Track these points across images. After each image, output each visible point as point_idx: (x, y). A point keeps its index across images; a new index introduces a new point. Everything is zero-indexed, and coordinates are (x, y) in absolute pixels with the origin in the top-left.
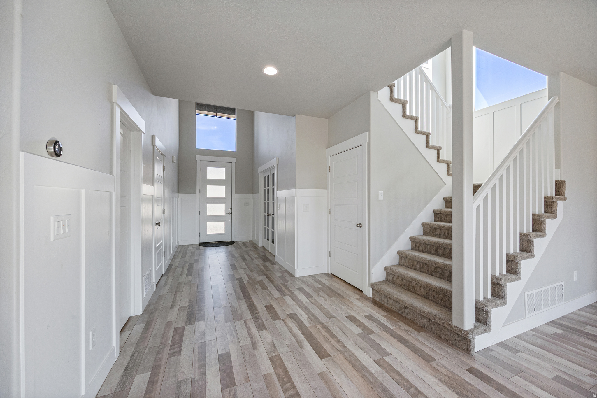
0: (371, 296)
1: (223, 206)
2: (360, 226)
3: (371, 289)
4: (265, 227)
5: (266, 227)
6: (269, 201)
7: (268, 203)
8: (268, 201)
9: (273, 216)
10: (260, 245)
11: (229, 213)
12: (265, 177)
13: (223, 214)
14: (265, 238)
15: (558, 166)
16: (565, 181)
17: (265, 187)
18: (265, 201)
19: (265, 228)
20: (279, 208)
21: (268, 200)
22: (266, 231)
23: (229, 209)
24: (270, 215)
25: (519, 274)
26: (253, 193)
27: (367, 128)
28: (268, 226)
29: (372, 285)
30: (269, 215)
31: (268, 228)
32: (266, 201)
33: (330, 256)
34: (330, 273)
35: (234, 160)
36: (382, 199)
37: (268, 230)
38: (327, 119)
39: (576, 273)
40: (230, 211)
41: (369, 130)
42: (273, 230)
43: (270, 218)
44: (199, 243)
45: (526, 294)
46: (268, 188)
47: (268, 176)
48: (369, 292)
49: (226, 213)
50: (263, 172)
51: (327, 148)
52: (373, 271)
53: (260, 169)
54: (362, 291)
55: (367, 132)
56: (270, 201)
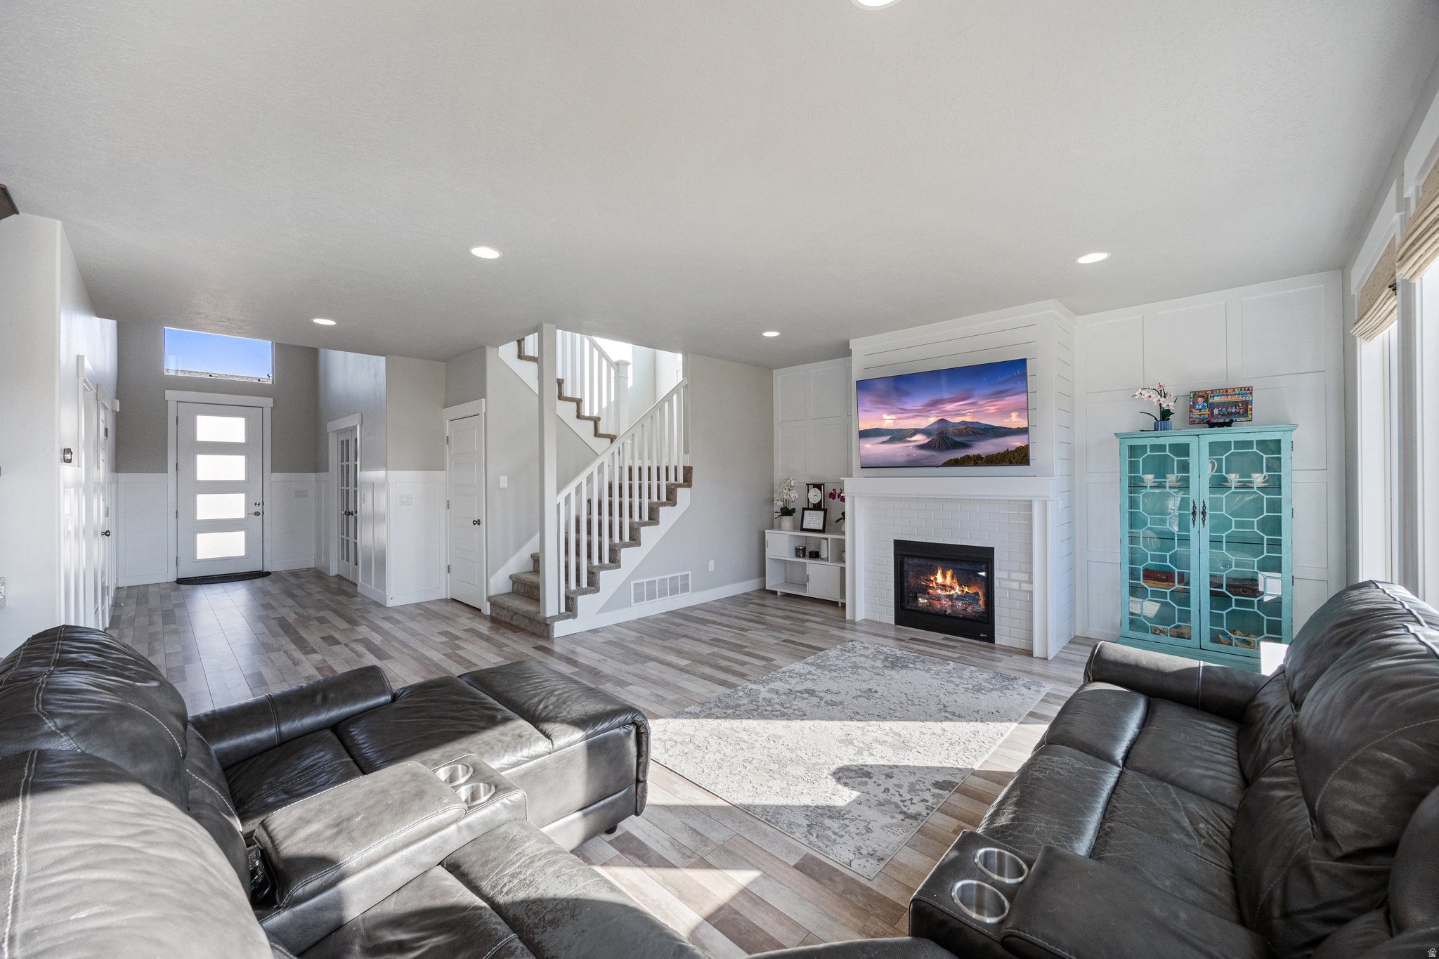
0: (489, 613)
1: (240, 498)
2: (478, 522)
3: (488, 604)
4: (342, 536)
5: (345, 537)
6: (349, 488)
7: (348, 491)
8: (347, 488)
9: (355, 515)
10: (333, 572)
11: (257, 514)
12: (342, 442)
13: (242, 515)
14: (343, 558)
15: (686, 451)
16: (692, 467)
17: (342, 461)
18: (342, 488)
19: (342, 539)
20: (364, 500)
21: (348, 485)
22: (345, 545)
23: (256, 504)
24: (352, 514)
25: (619, 561)
26: (316, 471)
27: (482, 394)
28: (348, 535)
29: (489, 599)
30: (348, 514)
31: (347, 538)
32: (345, 488)
33: (449, 572)
34: (449, 598)
35: (268, 402)
36: (506, 486)
37: (348, 541)
38: (444, 363)
39: (712, 563)
40: (259, 509)
41: (485, 397)
42: (355, 541)
43: (351, 518)
44: (175, 580)
45: (632, 583)
46: (347, 463)
47: (348, 441)
48: (487, 609)
49: (248, 514)
50: (339, 432)
51: (444, 408)
52: (492, 580)
53: (332, 426)
54: (480, 610)
55: (483, 400)
56: (351, 488)
